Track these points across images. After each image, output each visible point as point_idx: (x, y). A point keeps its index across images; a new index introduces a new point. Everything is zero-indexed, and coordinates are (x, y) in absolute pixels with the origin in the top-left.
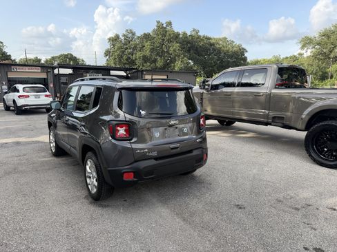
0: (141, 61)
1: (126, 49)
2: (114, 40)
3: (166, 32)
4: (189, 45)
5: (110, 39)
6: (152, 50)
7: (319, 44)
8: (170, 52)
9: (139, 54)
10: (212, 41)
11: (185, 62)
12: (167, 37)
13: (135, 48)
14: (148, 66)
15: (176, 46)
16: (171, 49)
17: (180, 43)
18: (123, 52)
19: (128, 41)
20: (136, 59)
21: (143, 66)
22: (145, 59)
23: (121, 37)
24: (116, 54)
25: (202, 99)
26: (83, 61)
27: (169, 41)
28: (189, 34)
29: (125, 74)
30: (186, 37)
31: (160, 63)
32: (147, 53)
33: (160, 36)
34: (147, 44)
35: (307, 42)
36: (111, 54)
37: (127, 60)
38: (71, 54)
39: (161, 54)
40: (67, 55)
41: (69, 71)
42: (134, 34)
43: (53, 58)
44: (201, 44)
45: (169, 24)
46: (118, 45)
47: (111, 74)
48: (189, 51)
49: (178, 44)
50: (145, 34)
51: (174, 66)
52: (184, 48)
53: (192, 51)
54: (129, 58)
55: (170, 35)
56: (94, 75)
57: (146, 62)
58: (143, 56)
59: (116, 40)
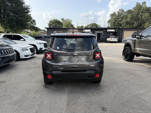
0: (125, 24)
1: (118, 19)
3: (141, 7)
5: (111, 15)
6: (132, 18)
8: (143, 18)
9: (124, 21)
13: (123, 18)
15: (147, 15)
16: (143, 16)
18: (116, 20)
19: (120, 15)
20: (122, 23)
22: (127, 23)
23: (116, 13)
24: (113, 21)
25: (135, 44)
26: (100, 26)
29: (114, 31)
31: (136, 24)
32: (128, 20)
33: (137, 11)
34: (129, 16)
38: (95, 23)
40: (94, 24)
42: (123, 11)
43: (88, 25)
45: (145, 3)
46: (114, 17)
47: (107, 31)
49: (148, 14)
50: (129, 10)
51: (144, 26)
54: (119, 23)
55: (143, 9)
56: (99, 32)
57: (127, 25)
58: (126, 22)
59: (114, 15)
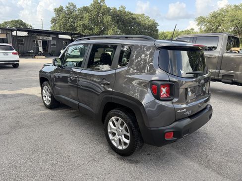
0: (81, 28)
1: (69, 18)
2: (59, 11)
3: (101, 6)
4: (118, 18)
5: (55, 10)
6: (90, 20)
7: (209, 22)
8: (104, 22)
9: (79, 23)
10: (134, 16)
11: (116, 30)
12: (102, 11)
13: (76, 18)
14: (87, 32)
16: (105, 20)
17: (111, 16)
18: (67, 20)
19: (70, 12)
20: (77, 26)
21: (83, 32)
22: (85, 27)
23: (64, 8)
24: (61, 21)
26: (31, 26)
27: (103, 14)
28: (118, 9)
29: (71, 38)
30: (116, 12)
31: (96, 30)
32: (87, 22)
33: (96, 10)
34: (86, 15)
35: (201, 20)
36: (57, 22)
37: (70, 27)
38: (21, 21)
39: (97, 23)
40: (18, 21)
41: (25, 34)
42: (75, 7)
43: (6, 23)
44: (127, 17)
47: (59, 37)
48: (118, 22)
49: (110, 17)
50: (84, 7)
51: (107, 33)
52: (114, 20)
53: (120, 23)
54: (72, 25)
55: (104, 9)
56: (46, 38)
57: (85, 29)
58: (83, 24)
59: (60, 11)
